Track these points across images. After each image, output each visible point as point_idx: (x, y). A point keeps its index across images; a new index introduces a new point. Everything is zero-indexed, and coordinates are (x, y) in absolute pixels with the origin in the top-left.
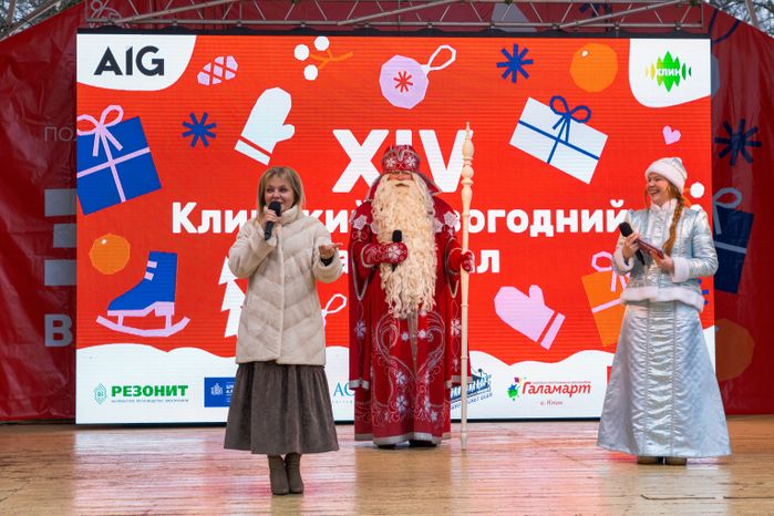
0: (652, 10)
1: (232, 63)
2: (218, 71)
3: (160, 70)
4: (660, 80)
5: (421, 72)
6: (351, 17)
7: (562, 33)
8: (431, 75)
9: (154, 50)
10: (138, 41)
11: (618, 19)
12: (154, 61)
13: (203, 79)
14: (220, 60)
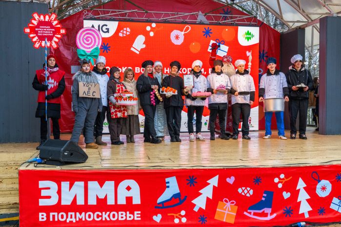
0: (244, 19)
1: (128, 30)
2: (125, 32)
3: (108, 31)
4: (246, 38)
5: (181, 34)
6: (163, 18)
7: (220, 24)
8: (184, 35)
9: (106, 25)
10: (102, 23)
11: (235, 21)
12: (106, 29)
13: (121, 35)
14: (125, 29)
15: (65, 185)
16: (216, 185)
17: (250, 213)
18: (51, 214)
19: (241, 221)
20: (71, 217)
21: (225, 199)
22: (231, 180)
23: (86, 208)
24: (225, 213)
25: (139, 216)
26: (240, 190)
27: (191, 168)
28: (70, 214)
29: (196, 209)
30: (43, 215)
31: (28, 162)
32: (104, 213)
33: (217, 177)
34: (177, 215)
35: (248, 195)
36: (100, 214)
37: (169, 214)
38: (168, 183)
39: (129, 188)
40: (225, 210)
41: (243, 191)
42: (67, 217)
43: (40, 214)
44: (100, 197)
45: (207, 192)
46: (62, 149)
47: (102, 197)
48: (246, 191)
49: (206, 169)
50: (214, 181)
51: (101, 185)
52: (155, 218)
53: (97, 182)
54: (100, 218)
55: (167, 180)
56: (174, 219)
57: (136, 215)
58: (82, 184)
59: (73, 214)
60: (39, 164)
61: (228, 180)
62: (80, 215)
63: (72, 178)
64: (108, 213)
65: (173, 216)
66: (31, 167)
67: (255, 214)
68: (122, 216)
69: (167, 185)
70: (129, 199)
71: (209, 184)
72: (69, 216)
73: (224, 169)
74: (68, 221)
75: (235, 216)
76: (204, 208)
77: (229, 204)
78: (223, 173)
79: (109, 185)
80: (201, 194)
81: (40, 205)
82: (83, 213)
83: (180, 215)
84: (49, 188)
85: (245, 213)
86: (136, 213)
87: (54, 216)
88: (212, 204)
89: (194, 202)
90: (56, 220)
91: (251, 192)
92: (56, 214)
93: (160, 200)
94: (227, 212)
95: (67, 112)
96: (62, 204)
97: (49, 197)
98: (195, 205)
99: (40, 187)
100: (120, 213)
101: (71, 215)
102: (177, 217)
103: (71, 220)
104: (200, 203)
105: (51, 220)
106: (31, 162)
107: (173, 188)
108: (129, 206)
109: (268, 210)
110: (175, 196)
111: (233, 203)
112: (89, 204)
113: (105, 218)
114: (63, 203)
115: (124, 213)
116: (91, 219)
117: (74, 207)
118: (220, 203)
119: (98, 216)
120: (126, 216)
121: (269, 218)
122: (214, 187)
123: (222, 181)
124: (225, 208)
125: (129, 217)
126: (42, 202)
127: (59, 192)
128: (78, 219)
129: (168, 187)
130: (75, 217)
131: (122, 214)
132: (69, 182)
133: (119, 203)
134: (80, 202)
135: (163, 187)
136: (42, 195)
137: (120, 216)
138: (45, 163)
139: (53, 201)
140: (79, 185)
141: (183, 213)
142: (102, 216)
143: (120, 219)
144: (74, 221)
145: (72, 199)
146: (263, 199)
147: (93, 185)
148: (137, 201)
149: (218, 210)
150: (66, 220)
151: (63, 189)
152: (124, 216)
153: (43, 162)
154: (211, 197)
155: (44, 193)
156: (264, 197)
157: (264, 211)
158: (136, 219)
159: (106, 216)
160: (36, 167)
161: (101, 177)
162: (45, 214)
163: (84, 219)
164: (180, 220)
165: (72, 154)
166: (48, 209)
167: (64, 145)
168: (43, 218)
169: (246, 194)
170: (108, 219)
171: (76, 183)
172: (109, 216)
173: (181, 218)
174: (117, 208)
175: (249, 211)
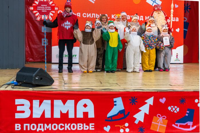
15: (36, 103)
16: (152, 104)
17: (177, 125)
18: (25, 125)
19: (170, 131)
20: (41, 128)
21: (158, 114)
22: (163, 101)
23: (52, 120)
24: (158, 125)
25: (93, 126)
26: (169, 108)
27: (133, 91)
28: (39, 125)
29: (136, 122)
30: (18, 126)
31: (7, 84)
32: (66, 124)
33: (152, 98)
34: (122, 126)
35: (175, 112)
36: (63, 125)
37: (116, 126)
38: (116, 102)
39: (85, 106)
40: (158, 123)
41: (172, 109)
42: (37, 127)
43: (16, 125)
44: (63, 112)
45: (145, 109)
46: (34, 75)
47: (64, 112)
48: (174, 109)
49: (145, 92)
50: (150, 101)
51: (64, 103)
52: (105, 128)
53: (60, 101)
54: (63, 129)
55: (115, 100)
56: (120, 129)
57: (91, 126)
58: (49, 102)
59: (42, 125)
60: (15, 86)
61: (161, 100)
62: (48, 126)
63: (42, 97)
64: (69, 124)
65: (119, 127)
66: (9, 88)
67: (180, 126)
68: (80, 127)
69: (115, 103)
70: (86, 114)
71: (146, 103)
72: (39, 127)
73: (157, 92)
74: (38, 131)
75: (165, 128)
76: (142, 121)
77: (161, 118)
78: (157, 95)
79: (70, 103)
80: (140, 111)
81: (16, 117)
82: (50, 125)
83: (125, 126)
84: (23, 105)
85: (173, 125)
86: (91, 124)
87: (27, 126)
88: (148, 118)
89: (135, 116)
90: (29, 129)
91: (178, 110)
92: (28, 125)
93: (109, 115)
94: (159, 124)
95: (39, 46)
96: (33, 117)
97: (23, 112)
98: (135, 119)
99: (16, 103)
100: (78, 124)
101: (41, 126)
102: (122, 128)
103: (40, 129)
104: (139, 117)
105: (25, 129)
106: (9, 84)
107: (119, 105)
108: (85, 119)
109: (190, 123)
110: (121, 112)
111: (164, 117)
112: (54, 117)
113: (67, 128)
114: (35, 116)
115: (82, 125)
116: (56, 129)
117: (43, 120)
118: (154, 117)
119: (61, 127)
120: (83, 126)
121: (191, 129)
122: (150, 105)
123: (156, 101)
124: (158, 121)
125: (86, 127)
126: (18, 116)
127: (31, 108)
128: (45, 129)
129: (116, 105)
130: (44, 128)
131: (80, 125)
132: (39, 100)
133: (78, 117)
134: (48, 115)
135: (112, 105)
136: (18, 110)
137: (78, 127)
138: (20, 85)
139: (26, 115)
140: (47, 103)
141: (127, 125)
142: (64, 127)
143: (78, 129)
144: (43, 131)
145: (41, 113)
146: (187, 115)
147: (58, 103)
148: (91, 115)
149: (152, 122)
150: (36, 130)
151: (34, 105)
152: (81, 127)
153: (19, 84)
154: (148, 113)
155: (19, 108)
156: (187, 113)
157: (187, 124)
158: (91, 129)
159: (68, 127)
160: (13, 88)
161: (64, 97)
162: (20, 125)
163: (50, 129)
164: (124, 130)
165: (41, 79)
166: (22, 121)
167: (35, 72)
168: (18, 128)
169: (174, 111)
170: (69, 129)
171: (45, 101)
172: (70, 127)
173: (125, 128)
174: (76, 120)
175: (176, 124)
